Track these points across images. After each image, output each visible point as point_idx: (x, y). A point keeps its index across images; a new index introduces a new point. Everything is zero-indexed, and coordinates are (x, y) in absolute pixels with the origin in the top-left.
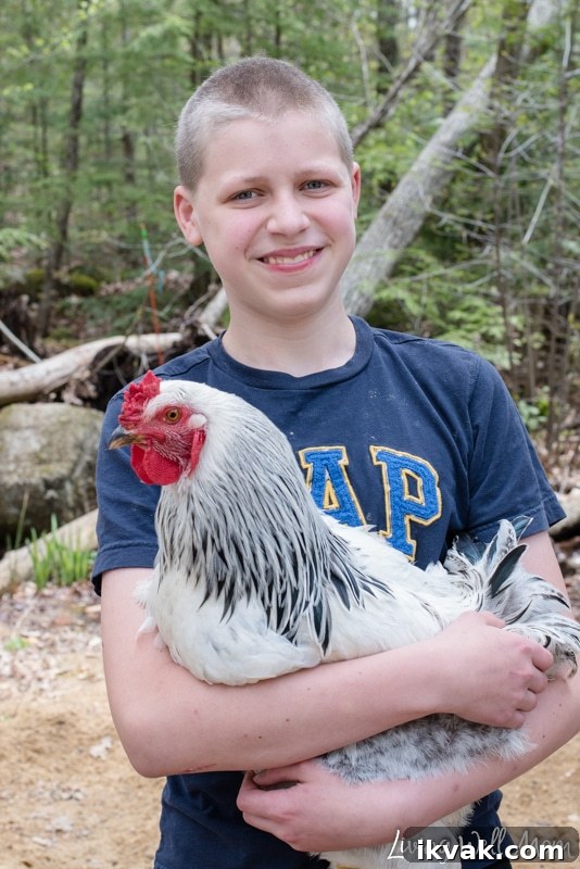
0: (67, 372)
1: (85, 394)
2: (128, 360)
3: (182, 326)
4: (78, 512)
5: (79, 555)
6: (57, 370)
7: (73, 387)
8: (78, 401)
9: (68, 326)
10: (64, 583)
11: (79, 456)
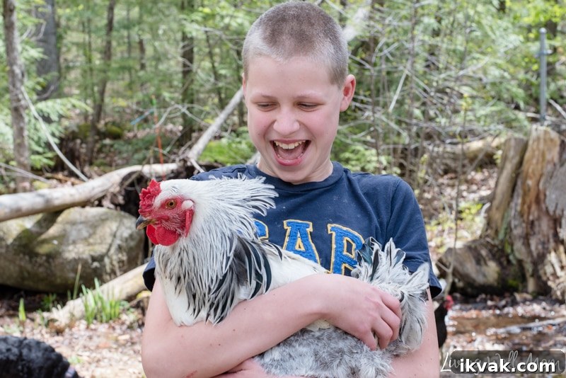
0: (105, 188)
1: (116, 202)
2: (144, 181)
3: (177, 159)
4: (113, 276)
5: (113, 304)
6: (99, 187)
7: (109, 197)
8: (112, 206)
9: (104, 158)
10: (104, 320)
11: (113, 241)
